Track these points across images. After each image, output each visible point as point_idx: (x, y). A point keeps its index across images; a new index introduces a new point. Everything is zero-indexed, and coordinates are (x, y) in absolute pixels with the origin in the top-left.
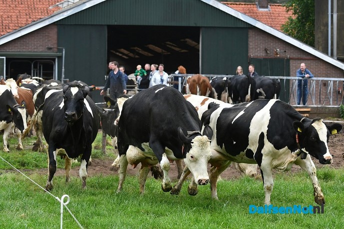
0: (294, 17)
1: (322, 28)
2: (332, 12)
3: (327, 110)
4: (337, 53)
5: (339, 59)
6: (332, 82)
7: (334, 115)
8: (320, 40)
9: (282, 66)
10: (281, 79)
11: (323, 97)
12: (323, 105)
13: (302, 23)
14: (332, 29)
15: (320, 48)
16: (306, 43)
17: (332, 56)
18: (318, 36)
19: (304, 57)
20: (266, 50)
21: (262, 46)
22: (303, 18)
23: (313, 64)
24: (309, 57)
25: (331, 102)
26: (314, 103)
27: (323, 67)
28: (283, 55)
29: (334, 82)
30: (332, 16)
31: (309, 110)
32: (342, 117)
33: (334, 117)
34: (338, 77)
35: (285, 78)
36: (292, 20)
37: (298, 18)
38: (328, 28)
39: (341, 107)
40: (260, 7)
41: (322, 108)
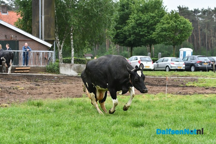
0: (21, 18)
1: (36, 24)
2: (41, 15)
3: (39, 68)
4: (45, 37)
5: (45, 41)
6: (42, 53)
7: (43, 71)
8: (35, 30)
9: (15, 45)
10: (14, 52)
11: (37, 61)
12: (37, 66)
13: (25, 21)
14: (42, 24)
15: (35, 34)
16: (28, 32)
17: (42, 39)
18: (34, 28)
19: (27, 39)
20: (6, 36)
21: (4, 34)
22: (26, 19)
23: (32, 43)
24: (29, 40)
25: (41, 64)
26: (32, 64)
27: (37, 45)
28: (15, 39)
29: (43, 53)
30: (41, 17)
31: (29, 68)
32: (48, 72)
33: (43, 72)
34: (45, 50)
35: (16, 51)
36: (20, 20)
37: (23, 18)
38: (39, 23)
39: (47, 66)
40: (3, 13)
41: (36, 67)
